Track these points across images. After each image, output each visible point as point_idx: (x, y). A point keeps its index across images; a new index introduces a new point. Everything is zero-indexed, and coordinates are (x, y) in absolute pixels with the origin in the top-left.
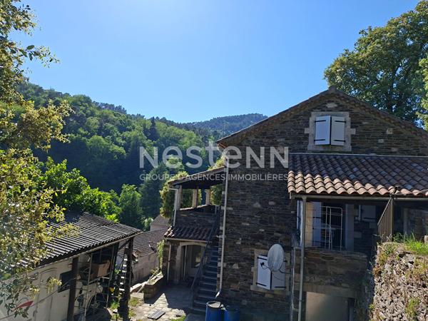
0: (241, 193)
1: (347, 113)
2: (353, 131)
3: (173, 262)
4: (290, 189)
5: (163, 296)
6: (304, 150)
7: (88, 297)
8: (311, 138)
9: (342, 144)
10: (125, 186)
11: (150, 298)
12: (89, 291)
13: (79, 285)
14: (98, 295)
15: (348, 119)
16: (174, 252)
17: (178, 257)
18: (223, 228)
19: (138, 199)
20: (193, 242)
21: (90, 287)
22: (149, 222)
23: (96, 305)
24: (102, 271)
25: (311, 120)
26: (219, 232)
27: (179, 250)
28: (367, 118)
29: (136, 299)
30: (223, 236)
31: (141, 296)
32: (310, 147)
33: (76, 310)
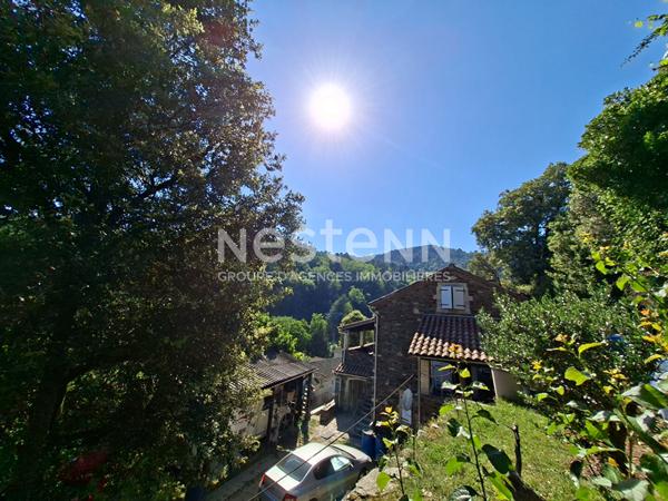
0: (388, 344)
1: (465, 285)
2: (471, 298)
3: (343, 392)
4: (410, 351)
5: (334, 421)
6: (434, 312)
7: (281, 416)
8: (438, 303)
9: (462, 308)
10: (314, 315)
11: (324, 422)
12: (282, 411)
13: (275, 406)
14: (288, 414)
15: (466, 289)
16: (343, 385)
17: (347, 389)
18: (374, 371)
19: (324, 327)
20: (358, 378)
21: (282, 408)
22: (334, 348)
23: (286, 422)
24: (290, 397)
25: (438, 289)
26: (372, 374)
27: (347, 383)
28: (481, 288)
29: (314, 421)
30: (375, 377)
31: (318, 418)
32: (438, 309)
33: (273, 425)
